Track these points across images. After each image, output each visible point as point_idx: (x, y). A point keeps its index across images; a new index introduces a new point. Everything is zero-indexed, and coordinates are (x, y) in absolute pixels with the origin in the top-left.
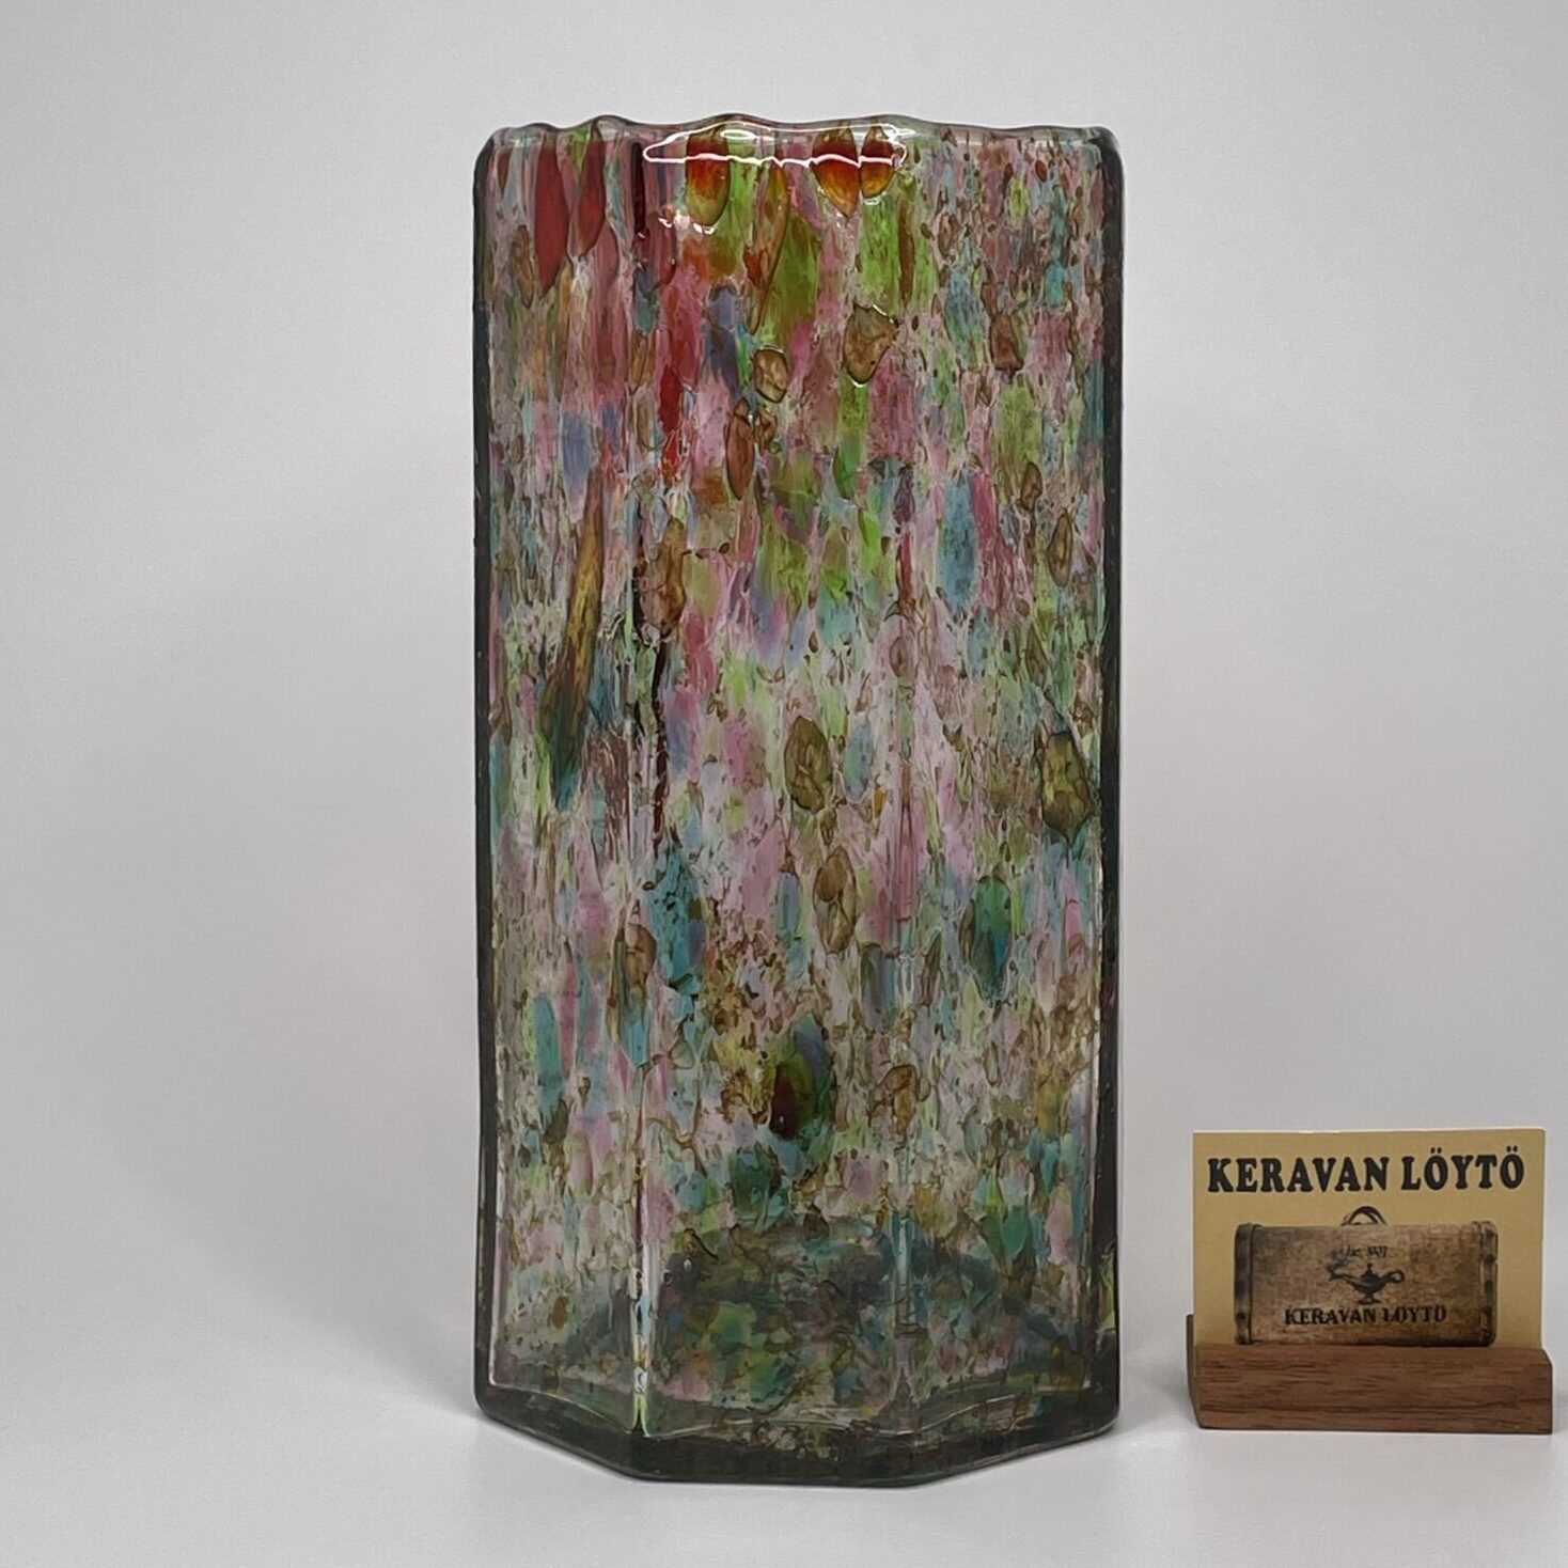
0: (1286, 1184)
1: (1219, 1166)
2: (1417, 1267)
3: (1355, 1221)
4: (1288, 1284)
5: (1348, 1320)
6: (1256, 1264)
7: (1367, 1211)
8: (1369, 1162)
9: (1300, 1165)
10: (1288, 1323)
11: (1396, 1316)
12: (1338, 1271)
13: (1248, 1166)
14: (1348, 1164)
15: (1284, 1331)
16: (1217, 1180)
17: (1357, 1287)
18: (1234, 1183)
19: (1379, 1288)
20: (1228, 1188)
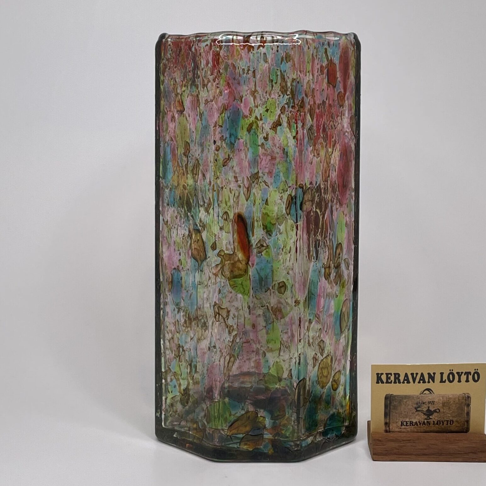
0: (402, 381)
1: (380, 375)
2: (444, 407)
3: (424, 393)
4: (402, 413)
5: (421, 425)
6: (391, 407)
7: (428, 390)
8: (429, 374)
9: (406, 375)
10: (402, 425)
11: (437, 424)
12: (418, 409)
13: (389, 375)
14: (422, 375)
15: (400, 428)
16: (379, 379)
17: (424, 414)
18: (385, 381)
19: (431, 415)
20: (382, 382)
